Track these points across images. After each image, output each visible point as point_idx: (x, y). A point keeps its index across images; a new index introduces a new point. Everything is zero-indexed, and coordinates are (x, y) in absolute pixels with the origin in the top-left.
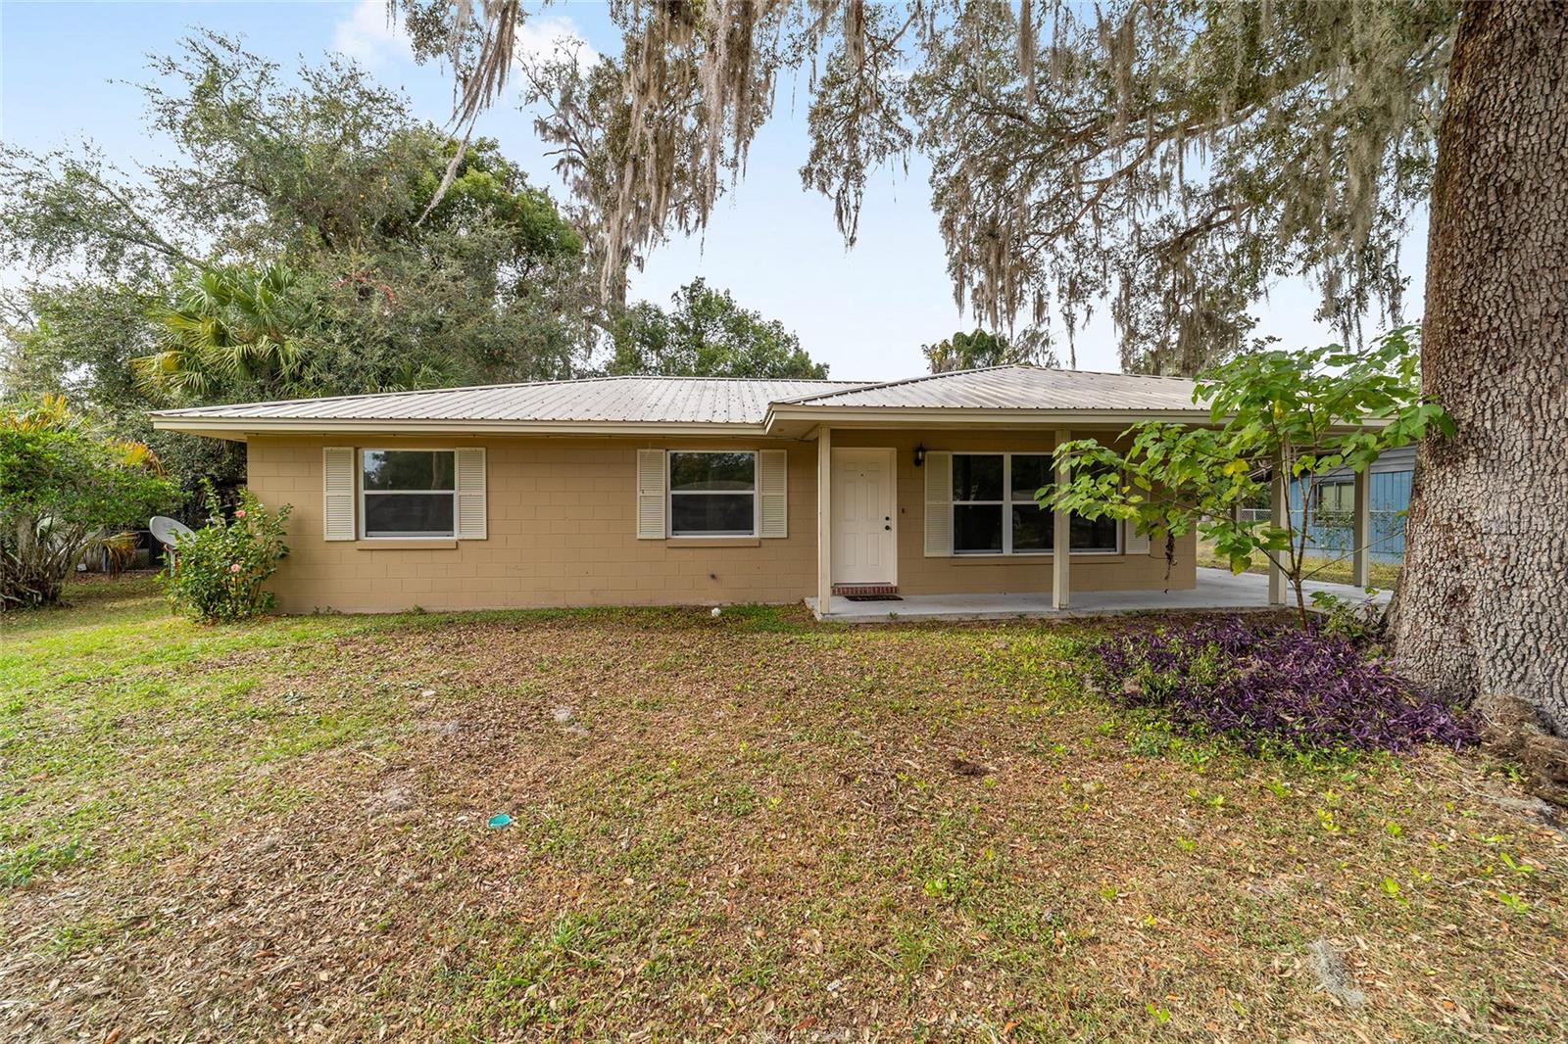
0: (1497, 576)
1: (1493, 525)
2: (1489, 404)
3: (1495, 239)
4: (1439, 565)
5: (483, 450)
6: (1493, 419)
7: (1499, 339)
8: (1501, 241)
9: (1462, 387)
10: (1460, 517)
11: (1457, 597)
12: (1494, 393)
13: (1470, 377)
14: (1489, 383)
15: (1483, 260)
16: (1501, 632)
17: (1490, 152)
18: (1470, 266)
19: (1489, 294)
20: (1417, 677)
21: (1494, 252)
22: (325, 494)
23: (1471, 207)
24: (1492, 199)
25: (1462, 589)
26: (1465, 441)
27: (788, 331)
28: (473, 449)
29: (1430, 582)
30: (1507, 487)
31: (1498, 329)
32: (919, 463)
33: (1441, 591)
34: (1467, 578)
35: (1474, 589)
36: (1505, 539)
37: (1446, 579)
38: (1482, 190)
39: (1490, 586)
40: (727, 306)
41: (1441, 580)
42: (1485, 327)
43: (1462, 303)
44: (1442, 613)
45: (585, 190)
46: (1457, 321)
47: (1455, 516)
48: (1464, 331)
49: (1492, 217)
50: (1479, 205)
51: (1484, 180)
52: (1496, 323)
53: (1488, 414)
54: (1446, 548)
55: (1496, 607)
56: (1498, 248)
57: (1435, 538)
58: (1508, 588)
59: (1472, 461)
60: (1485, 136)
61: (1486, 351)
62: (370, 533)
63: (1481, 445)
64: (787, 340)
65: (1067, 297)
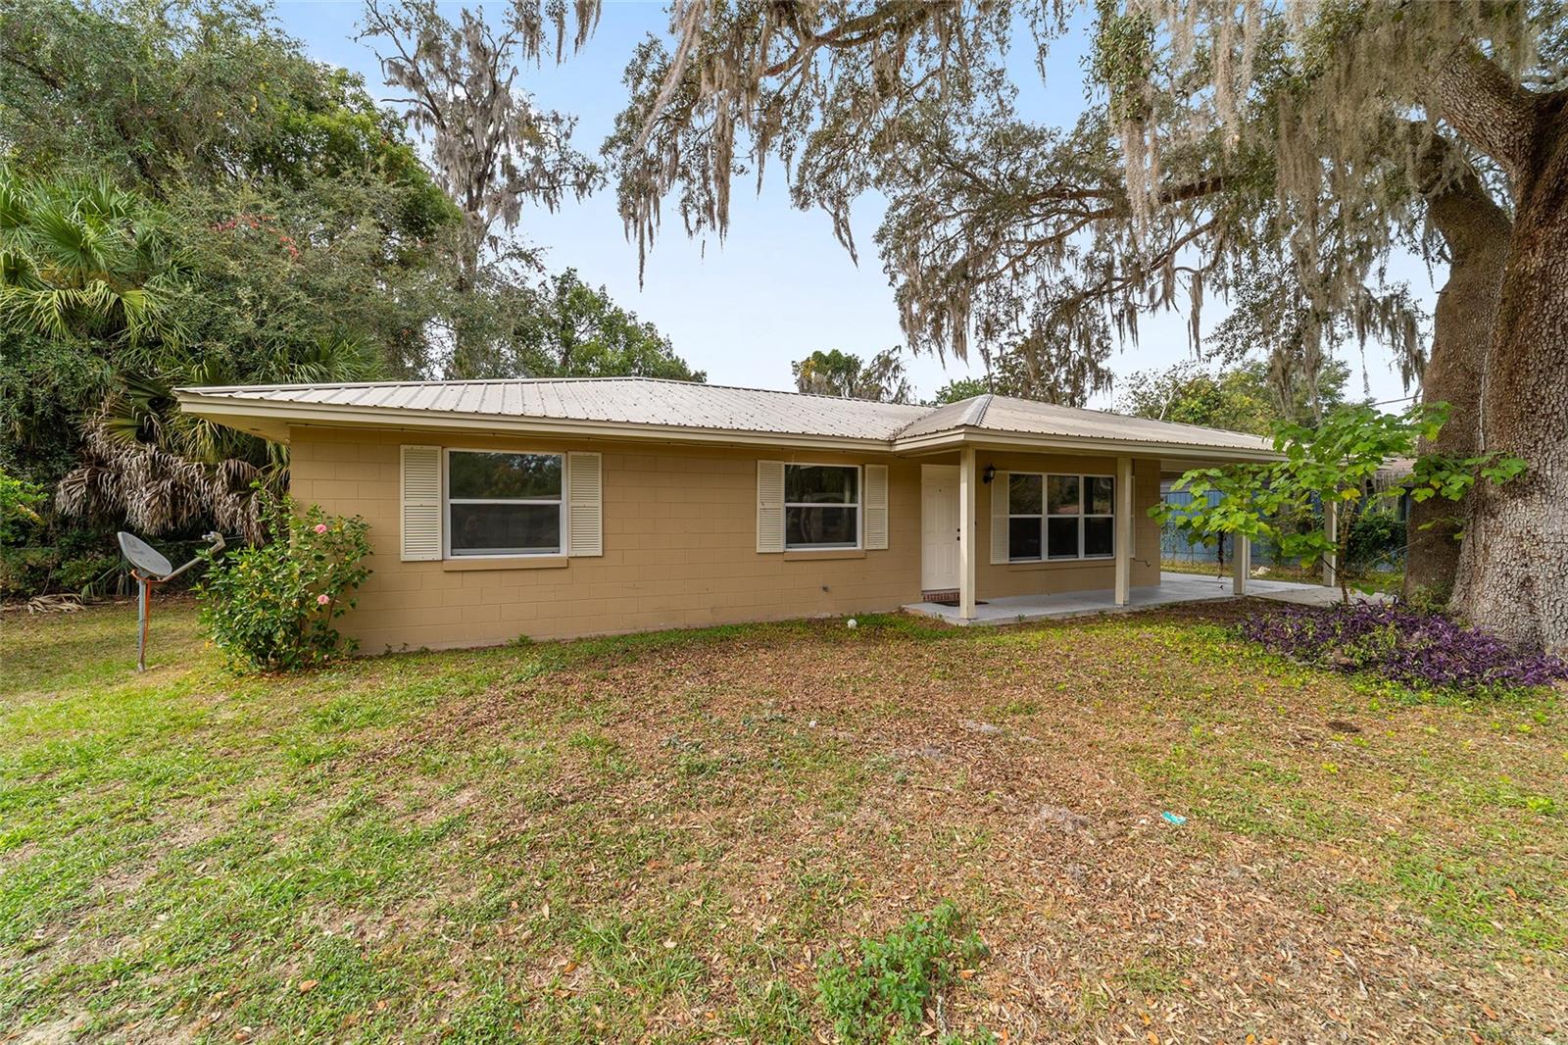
0: (1555, 569)
1: (1552, 537)
2: (1549, 460)
3: (1560, 356)
4: (1513, 563)
5: (600, 455)
6: (1552, 470)
7: (1558, 420)
8: (1563, 358)
9: (1530, 448)
10: (1529, 532)
11: (1527, 584)
12: (1553, 453)
13: (1536, 442)
14: (1550, 447)
15: (1551, 369)
16: (1559, 605)
17: (1559, 302)
18: (1541, 371)
19: (1554, 391)
20: (1502, 637)
21: (1558, 365)
22: (403, 503)
23: (1544, 334)
24: (1559, 332)
25: (1528, 579)
26: (1531, 483)
27: (661, 336)
28: (588, 454)
29: (1507, 575)
30: (1561, 513)
31: (1557, 413)
32: (987, 480)
33: (1515, 580)
34: (1531, 571)
35: (1538, 578)
36: (1559, 546)
37: (1518, 573)
38: (1552, 325)
39: (1551, 575)
40: (601, 303)
41: (1514, 573)
42: (1549, 411)
43: (1533, 394)
44: (1517, 594)
45: (450, 154)
46: (1530, 405)
47: (1525, 531)
48: (1534, 412)
49: (1558, 343)
50: (1550, 335)
51: (1554, 319)
52: (1557, 410)
53: (1549, 466)
54: (1517, 552)
55: (1554, 588)
56: (1561, 363)
57: (1510, 545)
58: (1562, 577)
59: (1537, 495)
60: (1555, 292)
61: (1549, 426)
62: (456, 551)
63: (1543, 486)
64: (660, 344)
65: (981, 334)
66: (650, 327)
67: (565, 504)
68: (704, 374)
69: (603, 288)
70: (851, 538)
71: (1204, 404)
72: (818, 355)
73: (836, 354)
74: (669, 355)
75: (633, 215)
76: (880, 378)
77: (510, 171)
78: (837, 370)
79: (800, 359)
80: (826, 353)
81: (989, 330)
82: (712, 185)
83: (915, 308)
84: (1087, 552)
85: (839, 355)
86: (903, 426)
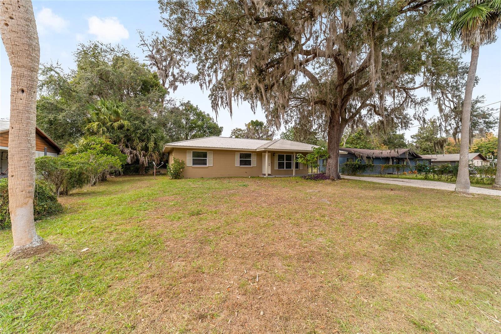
5: (213, 152)
22: (187, 158)
28: (211, 151)
32: (274, 155)
40: (196, 109)
62: (193, 165)
64: (210, 119)
65: (285, 123)
66: (208, 115)
67: (207, 159)
68: (223, 127)
69: (197, 106)
70: (250, 165)
71: (358, 134)
72: (252, 121)
73: (257, 121)
74: (213, 122)
75: (214, 108)
76: (268, 128)
77: (173, 75)
78: (257, 125)
79: (247, 123)
80: (255, 121)
81: (286, 122)
82: (228, 99)
83: (270, 118)
84: (286, 168)
85: (258, 121)
86: (260, 146)
